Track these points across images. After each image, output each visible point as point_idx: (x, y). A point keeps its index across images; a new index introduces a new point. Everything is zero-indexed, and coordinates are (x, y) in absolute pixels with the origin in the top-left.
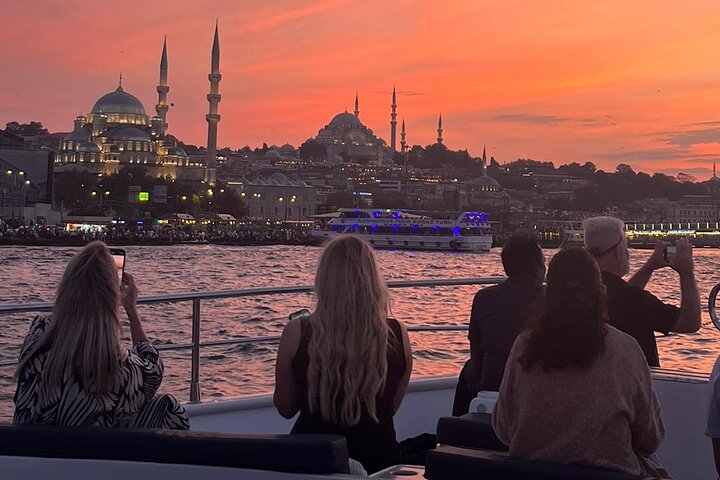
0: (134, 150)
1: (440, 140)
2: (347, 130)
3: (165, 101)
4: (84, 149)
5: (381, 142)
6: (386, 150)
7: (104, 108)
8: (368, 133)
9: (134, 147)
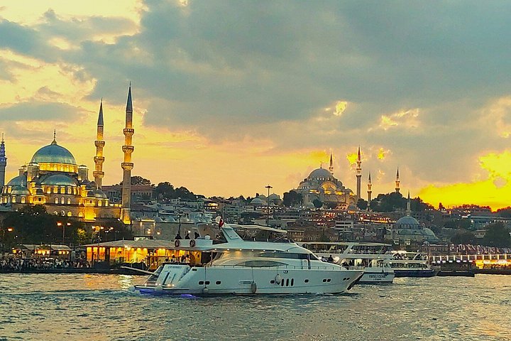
0: (59, 193)
1: (398, 189)
2: (321, 182)
3: (102, 153)
4: (16, 192)
5: (350, 191)
6: (352, 198)
7: (39, 158)
8: (338, 184)
9: (59, 190)
